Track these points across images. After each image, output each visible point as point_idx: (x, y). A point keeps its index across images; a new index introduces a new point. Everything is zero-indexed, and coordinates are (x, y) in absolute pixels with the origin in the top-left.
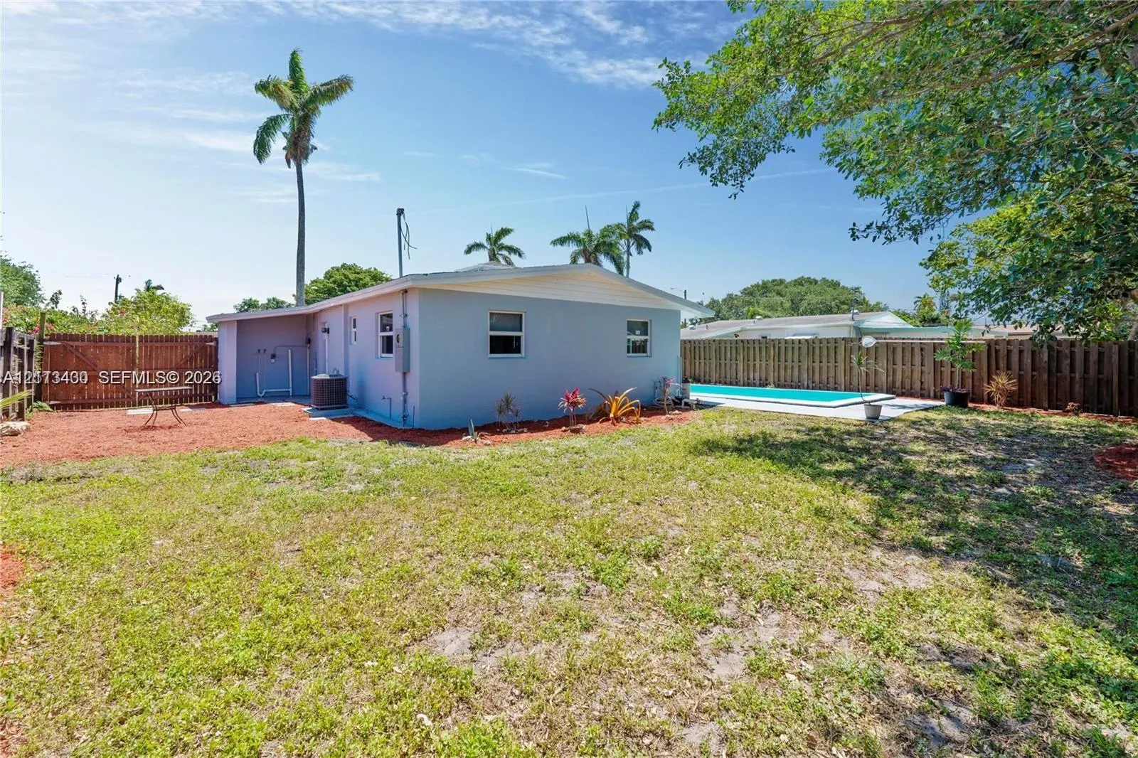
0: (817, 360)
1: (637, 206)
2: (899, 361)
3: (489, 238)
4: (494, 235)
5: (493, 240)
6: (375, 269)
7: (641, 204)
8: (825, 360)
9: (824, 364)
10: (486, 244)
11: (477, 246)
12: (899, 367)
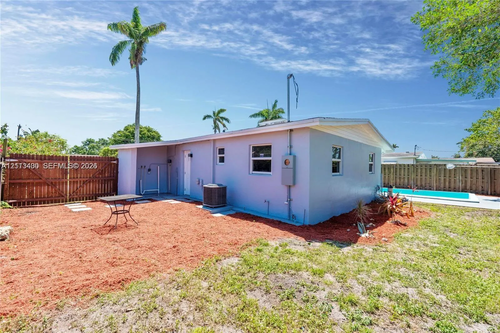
0: (419, 175)
1: (276, 102)
2: (469, 176)
3: (214, 113)
4: (216, 112)
5: (216, 115)
6: (149, 127)
7: (278, 102)
8: (424, 175)
9: (424, 177)
10: (212, 116)
11: (209, 116)
12: (469, 180)
